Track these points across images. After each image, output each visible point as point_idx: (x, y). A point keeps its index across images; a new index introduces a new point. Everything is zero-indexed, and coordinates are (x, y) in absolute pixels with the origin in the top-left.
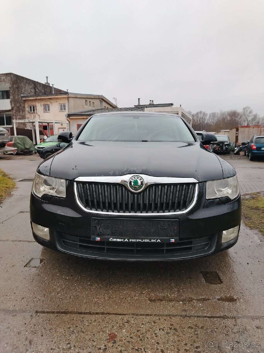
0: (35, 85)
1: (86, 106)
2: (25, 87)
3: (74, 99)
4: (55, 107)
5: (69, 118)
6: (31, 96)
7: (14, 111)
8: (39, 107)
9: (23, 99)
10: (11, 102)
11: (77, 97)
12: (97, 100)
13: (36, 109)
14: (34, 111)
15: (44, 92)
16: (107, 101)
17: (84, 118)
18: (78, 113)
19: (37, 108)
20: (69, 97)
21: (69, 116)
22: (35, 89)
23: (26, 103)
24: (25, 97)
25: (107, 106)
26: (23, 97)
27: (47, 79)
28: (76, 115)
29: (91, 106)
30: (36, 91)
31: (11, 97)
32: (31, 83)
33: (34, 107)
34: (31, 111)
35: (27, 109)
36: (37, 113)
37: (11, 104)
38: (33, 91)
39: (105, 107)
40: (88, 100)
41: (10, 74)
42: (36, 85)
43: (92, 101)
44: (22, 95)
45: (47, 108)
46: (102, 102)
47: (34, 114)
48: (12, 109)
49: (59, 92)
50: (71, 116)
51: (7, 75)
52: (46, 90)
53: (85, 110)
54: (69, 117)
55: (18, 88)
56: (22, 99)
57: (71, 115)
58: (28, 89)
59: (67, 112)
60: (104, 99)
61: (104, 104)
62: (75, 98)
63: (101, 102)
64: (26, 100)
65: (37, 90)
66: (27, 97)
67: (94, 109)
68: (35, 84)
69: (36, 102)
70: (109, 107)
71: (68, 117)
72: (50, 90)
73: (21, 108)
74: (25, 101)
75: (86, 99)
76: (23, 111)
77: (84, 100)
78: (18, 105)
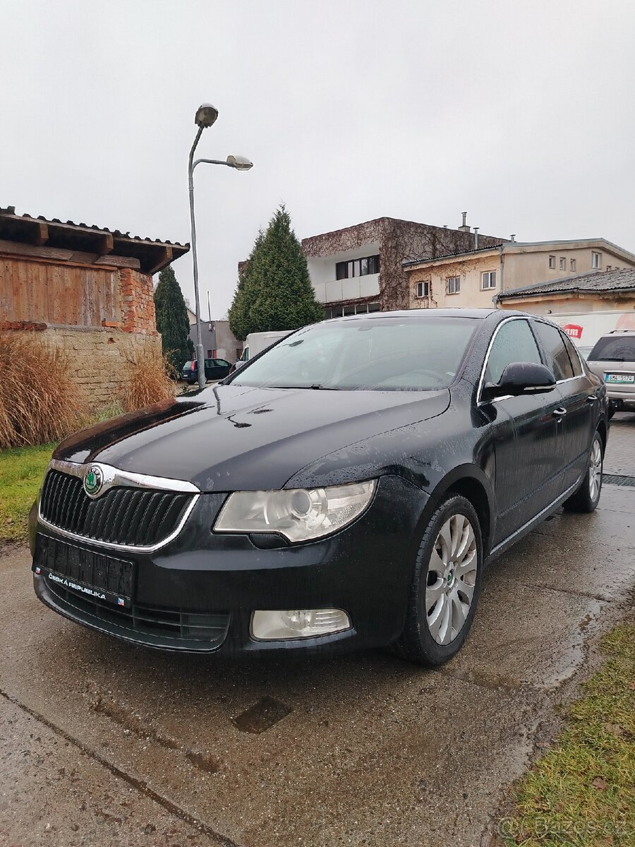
0: (434, 236)
1: (551, 271)
2: (411, 244)
3: (520, 257)
4: (471, 281)
5: (501, 303)
6: (423, 262)
7: (386, 298)
8: (438, 284)
9: (406, 270)
10: (381, 278)
11: (527, 251)
12: (584, 251)
13: (431, 290)
14: (426, 293)
15: (455, 248)
16: (616, 251)
17: (537, 302)
18: (524, 291)
19: (432, 286)
20: (504, 255)
21: (501, 299)
22: (434, 244)
23: (410, 279)
24: (412, 264)
25: (615, 263)
26: (404, 266)
27: (464, 217)
28: (517, 295)
29: (565, 270)
30: (435, 249)
31: (381, 269)
32: (425, 232)
33: (426, 285)
34: (420, 294)
35: (413, 291)
36: (433, 298)
37: (381, 284)
38: (429, 248)
39: (610, 267)
40: (558, 256)
41: (383, 219)
42: (437, 235)
43: (569, 256)
44: (404, 262)
45: (453, 287)
46: (601, 256)
47: (426, 301)
48: (382, 292)
49: (493, 244)
50: (504, 300)
51: (376, 222)
52: (458, 243)
53: (547, 282)
54: (501, 301)
55: (396, 247)
56: (402, 270)
57: (506, 296)
58: (419, 247)
59: (497, 290)
60: (607, 247)
61: (607, 260)
62: (521, 254)
63: (597, 256)
64: (412, 271)
65: (438, 246)
66: (414, 265)
67: (573, 275)
68: (433, 233)
69: (432, 274)
70: (622, 265)
71: (497, 302)
72: (470, 242)
73: (399, 289)
74: (410, 273)
75: (552, 254)
76: (403, 297)
77: (546, 258)
78: (394, 284)
